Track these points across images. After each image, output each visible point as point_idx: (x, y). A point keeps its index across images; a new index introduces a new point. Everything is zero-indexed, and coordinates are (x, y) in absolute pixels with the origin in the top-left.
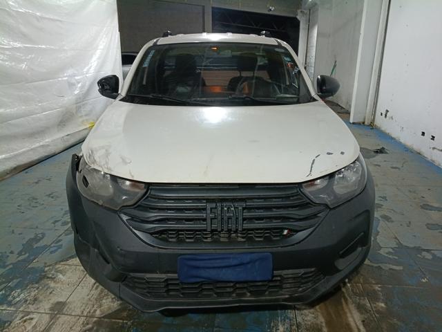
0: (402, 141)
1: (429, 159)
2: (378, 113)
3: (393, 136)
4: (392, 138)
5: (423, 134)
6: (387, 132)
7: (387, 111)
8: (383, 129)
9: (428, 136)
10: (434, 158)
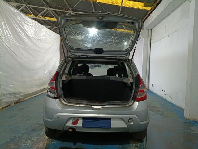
0: (157, 94)
1: (165, 98)
2: (150, 86)
3: (155, 92)
4: (155, 93)
5: (162, 90)
6: (153, 91)
7: (152, 84)
8: (152, 90)
9: (163, 91)
10: (166, 98)
